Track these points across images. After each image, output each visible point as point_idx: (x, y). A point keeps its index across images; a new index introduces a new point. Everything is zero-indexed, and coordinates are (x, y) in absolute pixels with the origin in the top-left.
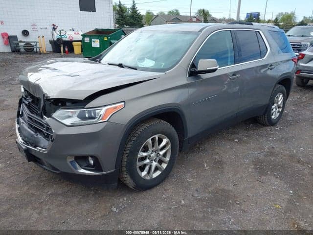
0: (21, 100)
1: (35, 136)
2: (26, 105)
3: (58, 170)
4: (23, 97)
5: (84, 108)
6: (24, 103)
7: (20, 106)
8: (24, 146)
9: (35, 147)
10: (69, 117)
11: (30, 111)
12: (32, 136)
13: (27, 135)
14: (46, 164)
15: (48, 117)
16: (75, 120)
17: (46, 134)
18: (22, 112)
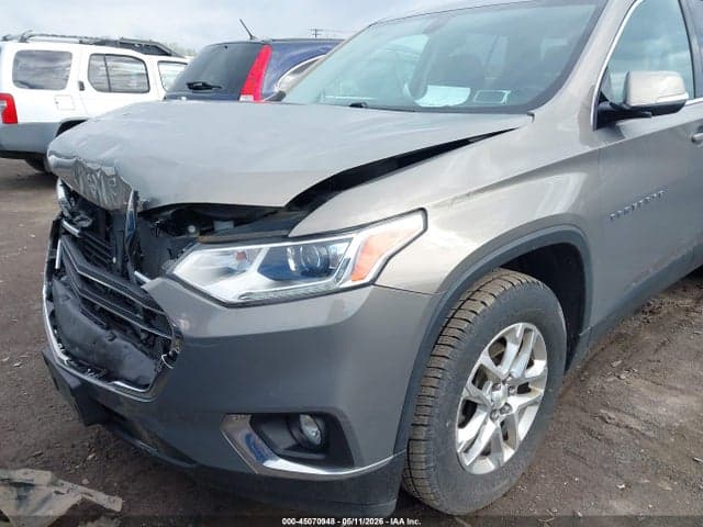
0: (57, 224)
1: (106, 340)
2: (74, 239)
3: (190, 461)
4: (62, 215)
5: (285, 238)
6: (67, 233)
7: (54, 246)
8: (73, 377)
9: (108, 378)
10: (228, 272)
11: (88, 260)
12: (97, 340)
13: (78, 338)
14: (145, 434)
15: (152, 277)
16: (253, 281)
17: (143, 336)
18: (62, 264)
